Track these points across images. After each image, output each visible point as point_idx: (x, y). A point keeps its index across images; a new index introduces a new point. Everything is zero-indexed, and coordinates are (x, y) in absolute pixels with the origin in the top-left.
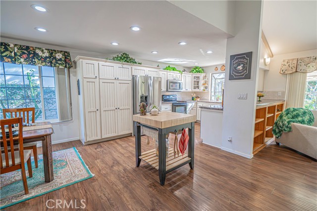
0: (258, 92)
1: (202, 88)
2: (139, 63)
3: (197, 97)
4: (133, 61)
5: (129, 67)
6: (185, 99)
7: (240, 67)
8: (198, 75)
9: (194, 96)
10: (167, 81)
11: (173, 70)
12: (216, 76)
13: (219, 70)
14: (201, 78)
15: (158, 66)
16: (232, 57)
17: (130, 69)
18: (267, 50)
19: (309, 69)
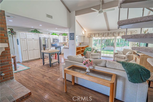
1: (67, 41)
2: (41, 33)
4: (39, 32)
5: (38, 34)
6: (60, 45)
7: (72, 37)
8: (65, 36)
9: (64, 44)
10: (53, 39)
11: (55, 35)
14: (66, 37)
15: (49, 33)
16: (70, 34)
17: (38, 35)
18: (83, 30)
19: (93, 37)
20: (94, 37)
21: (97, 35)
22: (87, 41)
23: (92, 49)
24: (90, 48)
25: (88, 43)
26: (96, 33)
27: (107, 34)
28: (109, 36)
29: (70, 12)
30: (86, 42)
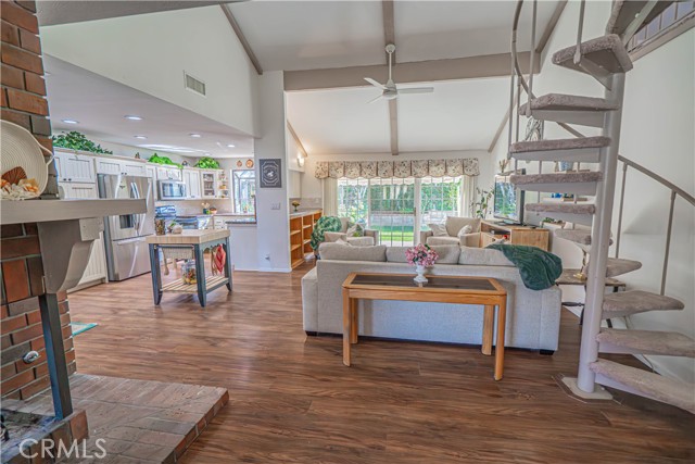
0: (290, 199)
1: (219, 193)
2: (106, 152)
3: (213, 209)
5: (91, 159)
6: (192, 213)
7: (271, 174)
8: (210, 171)
9: (207, 206)
10: (158, 182)
11: (166, 162)
12: (239, 174)
13: (244, 167)
14: (216, 176)
15: (137, 156)
16: (262, 161)
17: (92, 162)
18: (300, 148)
19: (338, 175)
20: (344, 175)
21: (356, 170)
22: (314, 192)
23: (343, 224)
24: (334, 221)
25: (317, 202)
26: (350, 160)
27: (389, 167)
28: (397, 173)
29: (259, 71)
30: (309, 197)
